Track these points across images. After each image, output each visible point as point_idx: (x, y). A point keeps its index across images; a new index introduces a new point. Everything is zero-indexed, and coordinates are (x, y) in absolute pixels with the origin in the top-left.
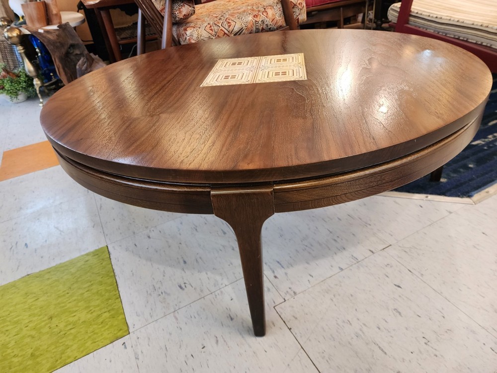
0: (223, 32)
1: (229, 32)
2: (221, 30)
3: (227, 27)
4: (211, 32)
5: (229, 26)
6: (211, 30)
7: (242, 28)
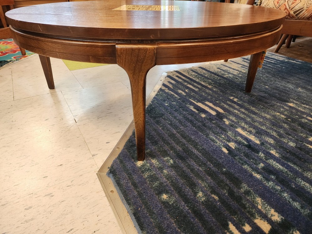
0: (285, 7)
1: (290, 8)
2: (285, 5)
3: (290, 3)
4: (276, 4)
5: (293, 3)
6: (278, 2)
7: (303, 8)
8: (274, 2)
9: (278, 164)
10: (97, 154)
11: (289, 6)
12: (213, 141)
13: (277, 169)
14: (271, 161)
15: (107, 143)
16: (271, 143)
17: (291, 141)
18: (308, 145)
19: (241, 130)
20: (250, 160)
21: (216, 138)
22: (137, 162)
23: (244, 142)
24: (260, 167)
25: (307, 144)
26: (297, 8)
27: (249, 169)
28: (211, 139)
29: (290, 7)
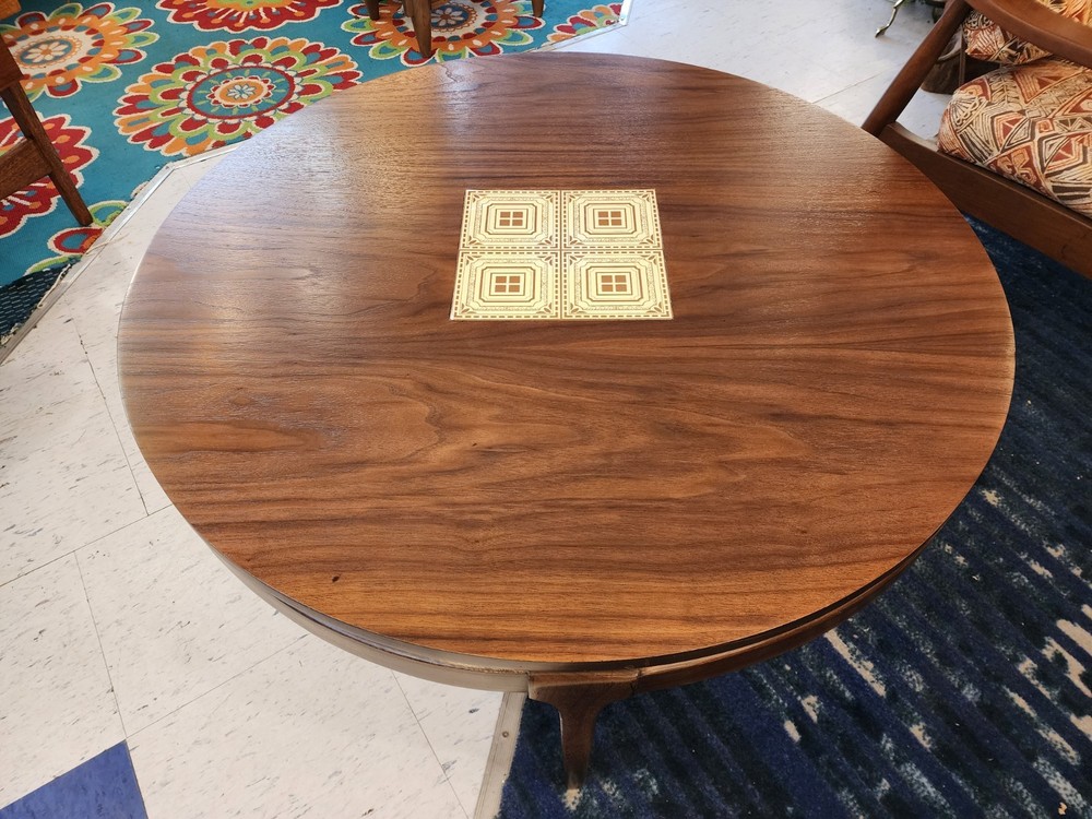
0: (1027, 159)
1: (1043, 169)
2: (1028, 149)
3: (1048, 154)
4: (999, 133)
5: (1058, 157)
6: (1006, 130)
7: (1088, 189)
8: (992, 122)
9: (924, 780)
10: (453, 760)
11: (1041, 162)
12: (760, 688)
13: (921, 800)
14: (908, 769)
15: (471, 712)
16: (917, 690)
17: (970, 681)
18: (1012, 695)
19: (836, 634)
20: (857, 767)
21: (769, 676)
22: (566, 794)
23: (844, 692)
24: (880, 795)
25: (1011, 691)
26: (1067, 178)
27: (851, 804)
28: (754, 684)
29: (1045, 165)
